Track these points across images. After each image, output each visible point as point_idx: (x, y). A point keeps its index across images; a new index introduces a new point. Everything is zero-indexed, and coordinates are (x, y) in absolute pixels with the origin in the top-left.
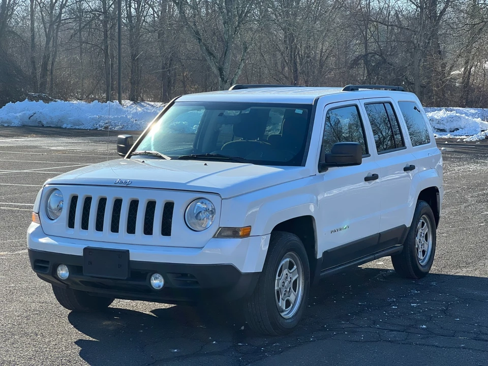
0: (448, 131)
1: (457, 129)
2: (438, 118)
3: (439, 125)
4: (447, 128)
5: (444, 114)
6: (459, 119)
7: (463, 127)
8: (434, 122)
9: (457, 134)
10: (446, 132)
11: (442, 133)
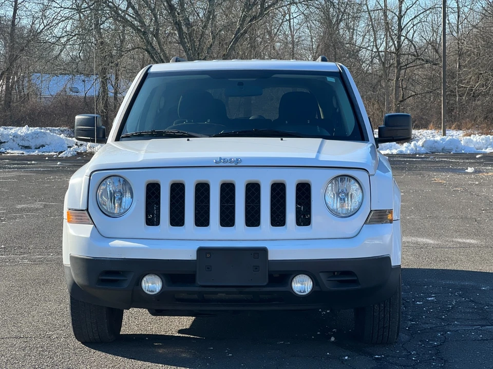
0: (33, 148)
1: (43, 146)
2: (22, 134)
3: (24, 142)
4: (32, 144)
5: (28, 130)
6: (45, 135)
7: (48, 144)
8: (18, 139)
9: (45, 151)
10: (31, 149)
11: (28, 150)
